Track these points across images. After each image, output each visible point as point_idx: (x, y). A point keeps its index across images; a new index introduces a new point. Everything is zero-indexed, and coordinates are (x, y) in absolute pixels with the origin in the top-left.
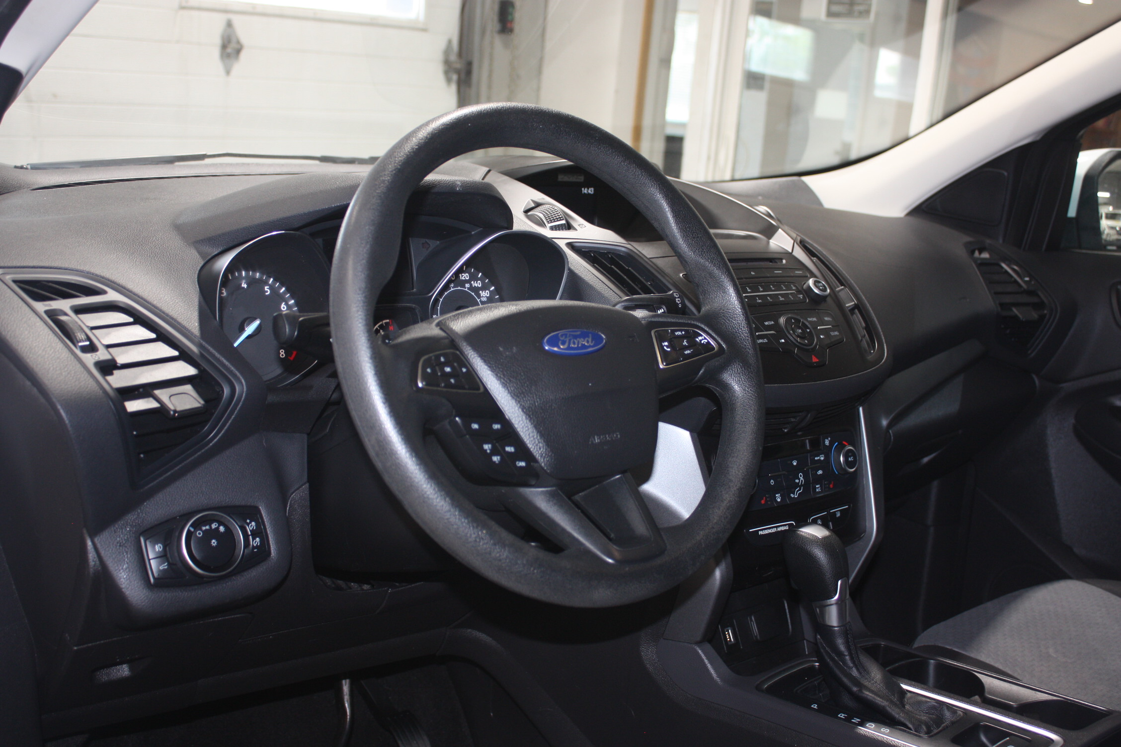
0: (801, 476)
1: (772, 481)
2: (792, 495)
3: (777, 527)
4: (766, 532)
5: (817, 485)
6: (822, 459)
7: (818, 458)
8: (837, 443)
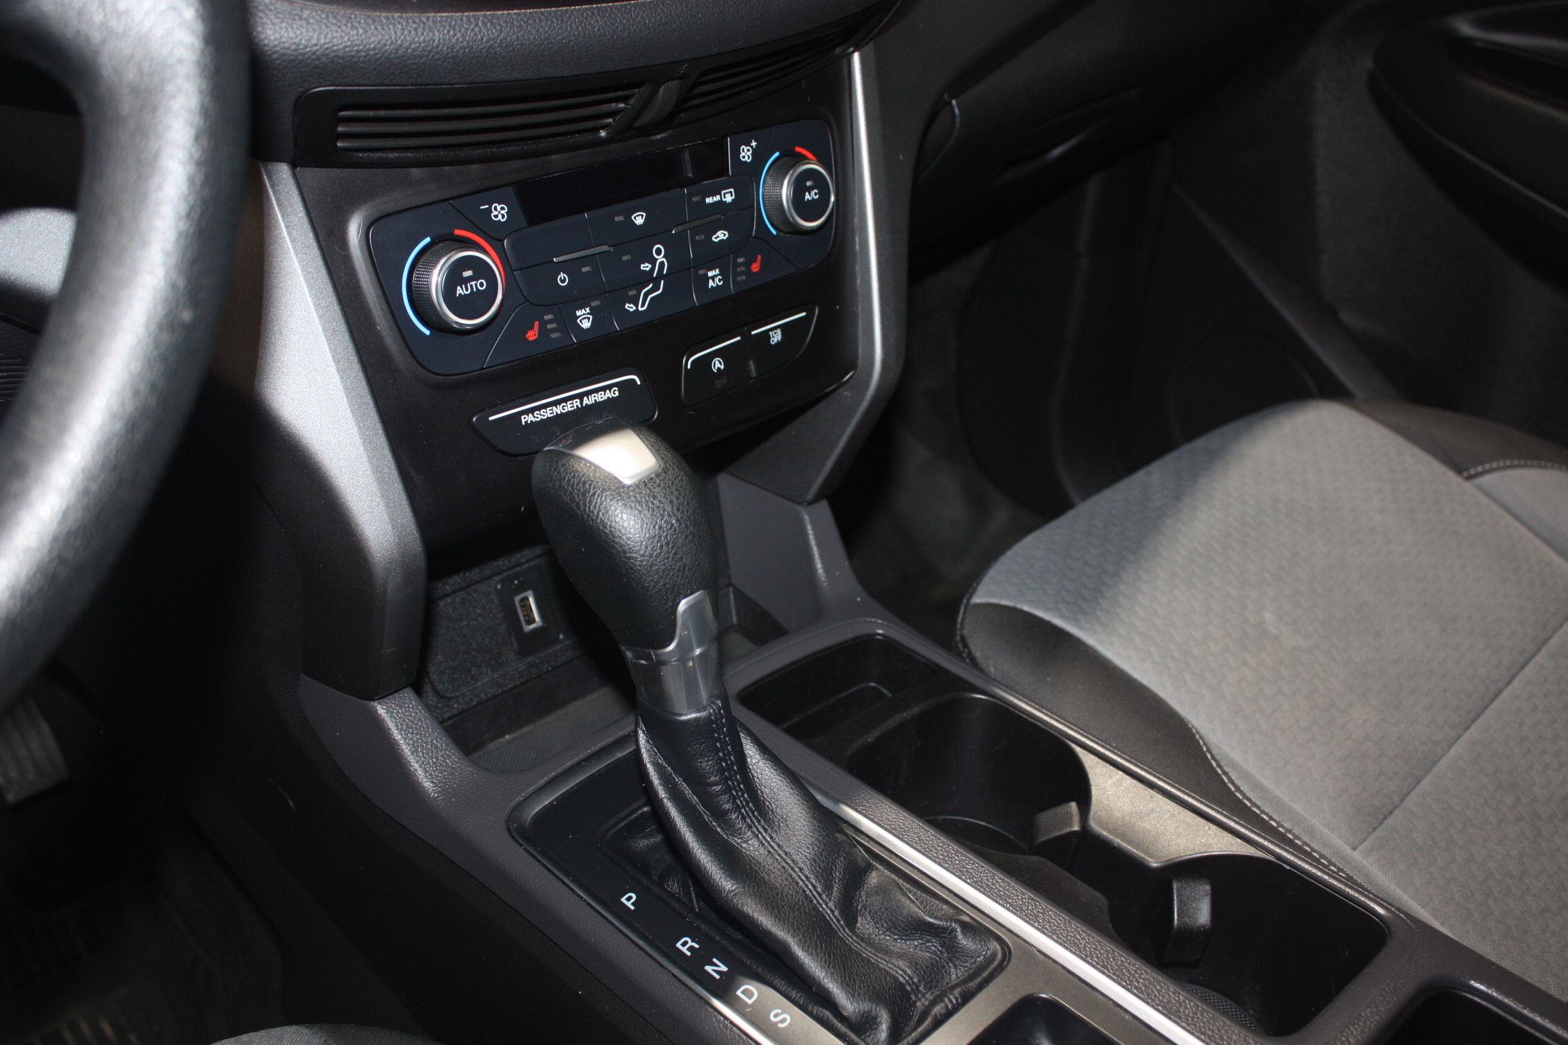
0: (658, 251)
1: (562, 275)
2: (630, 307)
3: (580, 397)
4: (547, 413)
5: (711, 269)
6: (729, 199)
7: (717, 198)
8: (777, 154)
